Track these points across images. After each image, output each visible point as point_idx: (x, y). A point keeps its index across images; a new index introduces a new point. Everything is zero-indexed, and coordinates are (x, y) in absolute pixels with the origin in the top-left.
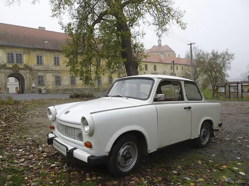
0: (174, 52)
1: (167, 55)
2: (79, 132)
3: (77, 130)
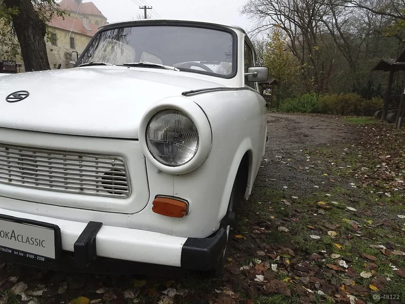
0: (106, 19)
1: (93, 22)
2: (110, 166)
3: (97, 159)
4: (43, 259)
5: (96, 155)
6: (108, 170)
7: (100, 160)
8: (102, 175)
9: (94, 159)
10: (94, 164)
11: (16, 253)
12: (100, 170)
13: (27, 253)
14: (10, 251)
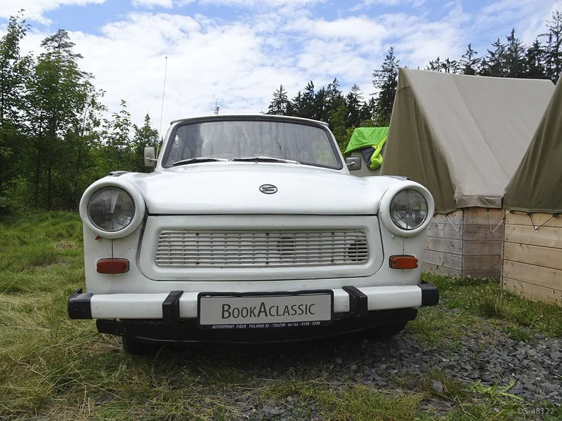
2: (355, 238)
3: (345, 233)
4: (319, 323)
5: (344, 230)
6: (353, 242)
7: (347, 234)
8: (349, 246)
9: (343, 234)
10: (343, 238)
11: (289, 325)
12: (347, 242)
13: (301, 322)
14: (284, 325)
